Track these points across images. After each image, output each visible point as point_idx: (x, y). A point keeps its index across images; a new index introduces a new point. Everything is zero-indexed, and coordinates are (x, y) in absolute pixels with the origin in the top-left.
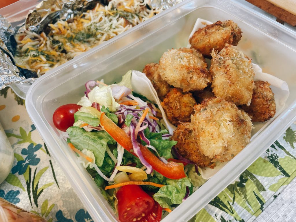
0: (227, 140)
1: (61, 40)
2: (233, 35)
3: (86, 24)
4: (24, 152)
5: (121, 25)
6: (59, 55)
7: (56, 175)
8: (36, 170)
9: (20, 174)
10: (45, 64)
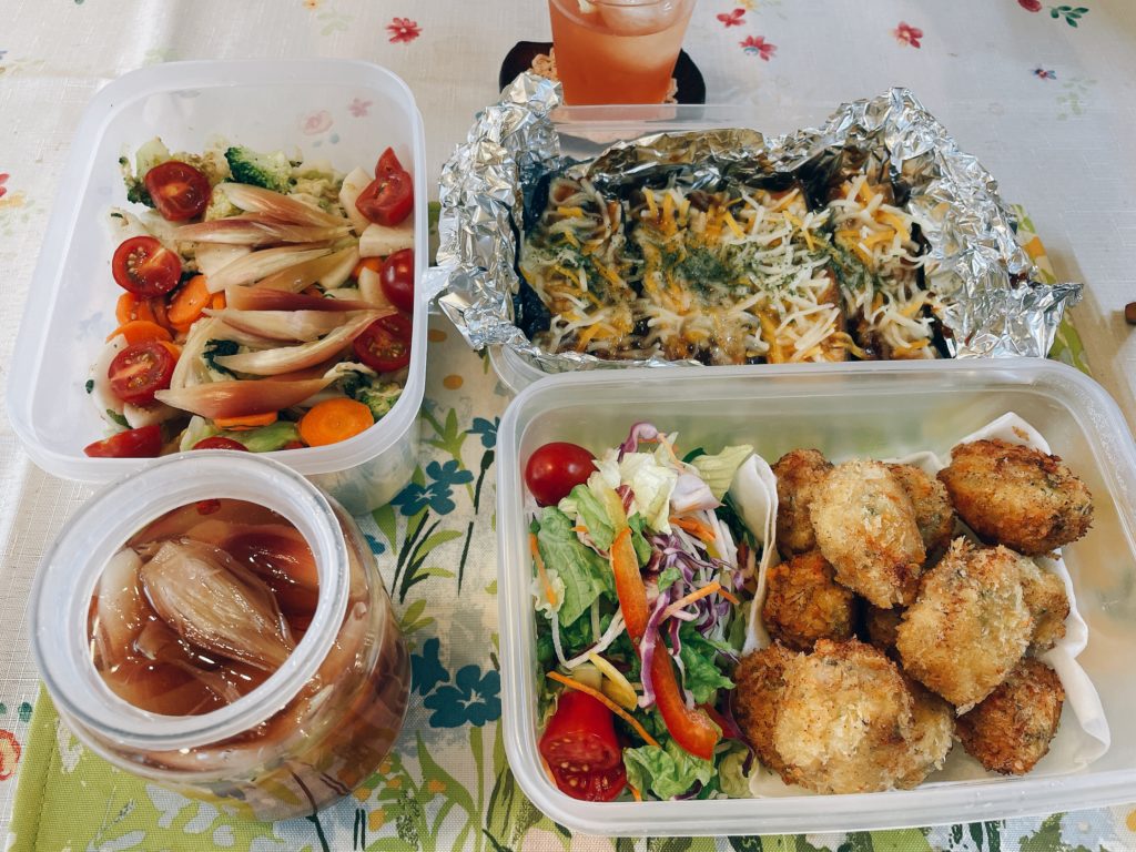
0: (835, 752)
1: (649, 251)
2: (1055, 522)
3: (733, 236)
4: (433, 469)
5: (814, 291)
6: (622, 289)
7: (467, 561)
8: (435, 525)
9: (404, 512)
10: (579, 299)
